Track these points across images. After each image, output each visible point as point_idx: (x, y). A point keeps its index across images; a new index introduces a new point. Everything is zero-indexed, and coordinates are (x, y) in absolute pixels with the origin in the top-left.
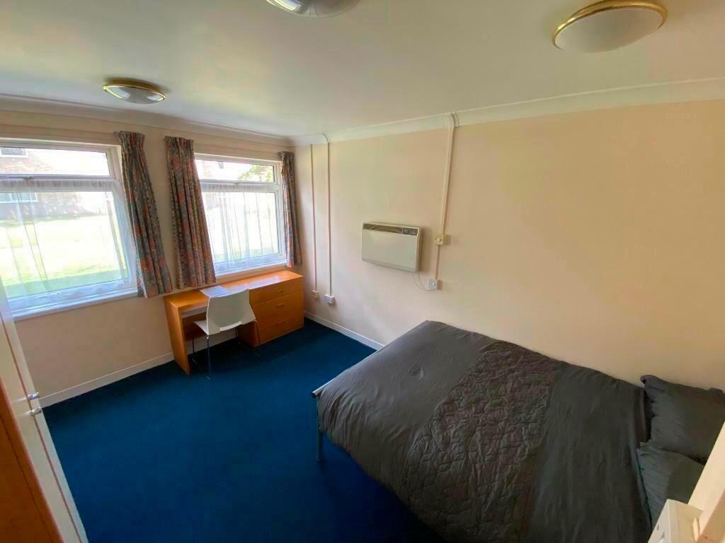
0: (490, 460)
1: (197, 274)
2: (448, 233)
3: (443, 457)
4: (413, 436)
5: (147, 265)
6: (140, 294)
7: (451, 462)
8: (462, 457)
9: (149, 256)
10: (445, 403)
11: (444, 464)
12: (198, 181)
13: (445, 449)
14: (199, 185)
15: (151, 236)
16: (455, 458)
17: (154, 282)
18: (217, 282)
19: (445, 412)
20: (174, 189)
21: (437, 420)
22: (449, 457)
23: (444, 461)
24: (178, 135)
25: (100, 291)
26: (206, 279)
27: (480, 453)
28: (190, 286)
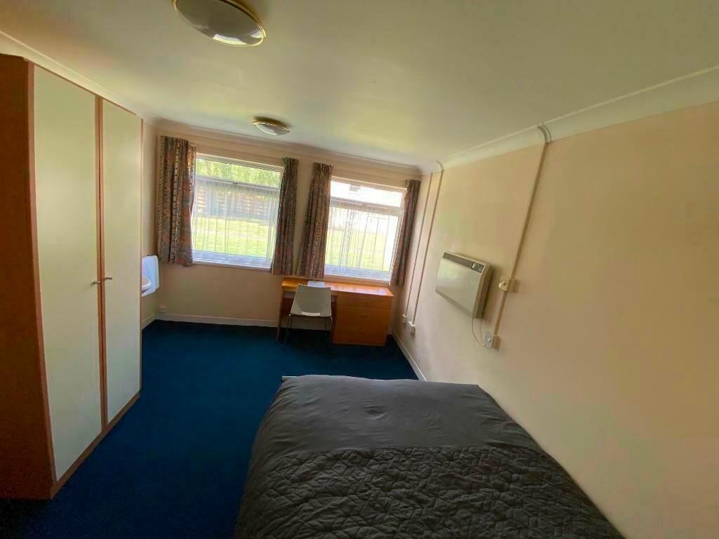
0: (313, 527)
1: (310, 267)
2: (517, 277)
3: (281, 485)
4: (290, 451)
5: (279, 252)
6: (270, 271)
7: (282, 494)
8: (294, 499)
9: (282, 245)
10: (358, 453)
11: (276, 490)
12: (329, 197)
13: (294, 481)
14: (329, 200)
15: (286, 232)
16: (289, 495)
17: (280, 264)
18: (324, 279)
19: (345, 458)
20: (311, 200)
21: (328, 458)
22: (286, 489)
23: (278, 489)
24: (321, 162)
25: (253, 262)
26: (316, 273)
27: (314, 513)
28: (304, 275)
